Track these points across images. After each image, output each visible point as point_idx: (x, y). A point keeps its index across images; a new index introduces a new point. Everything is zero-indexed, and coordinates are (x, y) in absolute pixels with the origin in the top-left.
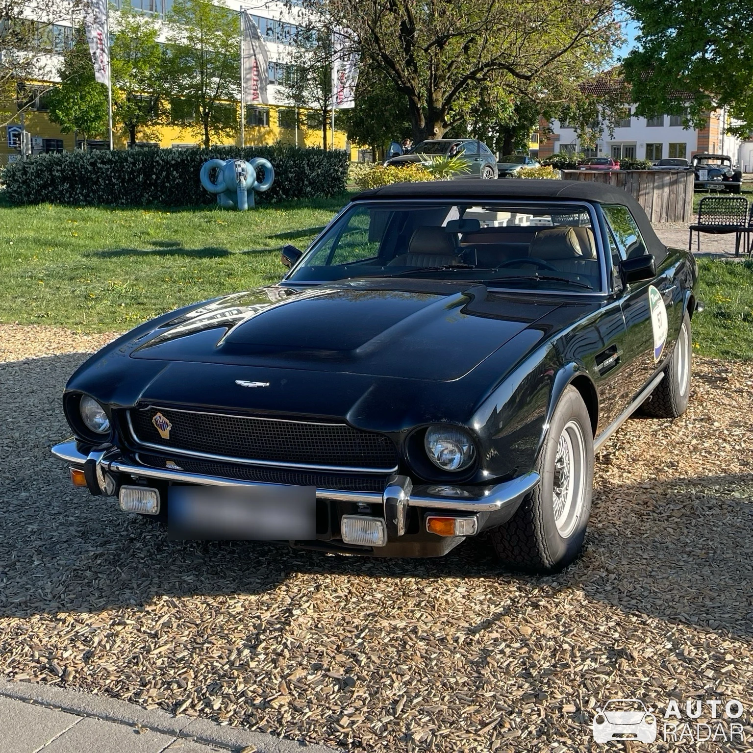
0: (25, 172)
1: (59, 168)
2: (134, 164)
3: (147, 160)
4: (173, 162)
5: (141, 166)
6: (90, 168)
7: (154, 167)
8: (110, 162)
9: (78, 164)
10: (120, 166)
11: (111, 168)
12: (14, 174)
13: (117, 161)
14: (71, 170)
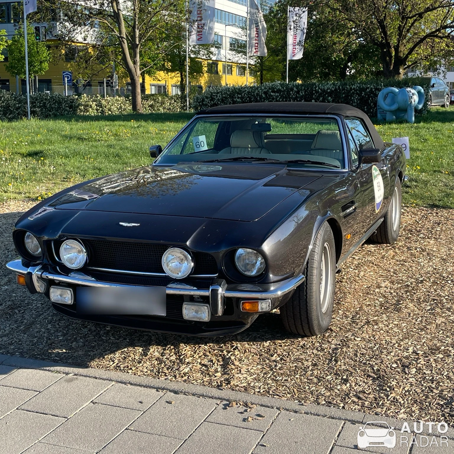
0: (212, 99)
1: (240, 96)
2: (298, 92)
3: (308, 89)
4: (329, 91)
5: (304, 93)
6: (264, 96)
7: (313, 94)
8: (279, 91)
9: (254, 93)
10: (287, 94)
11: (280, 95)
12: (203, 100)
13: (284, 91)
14: (248, 97)
